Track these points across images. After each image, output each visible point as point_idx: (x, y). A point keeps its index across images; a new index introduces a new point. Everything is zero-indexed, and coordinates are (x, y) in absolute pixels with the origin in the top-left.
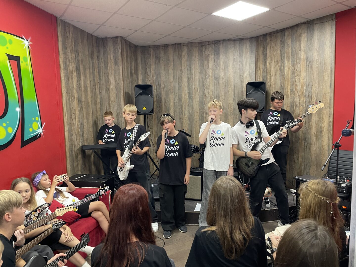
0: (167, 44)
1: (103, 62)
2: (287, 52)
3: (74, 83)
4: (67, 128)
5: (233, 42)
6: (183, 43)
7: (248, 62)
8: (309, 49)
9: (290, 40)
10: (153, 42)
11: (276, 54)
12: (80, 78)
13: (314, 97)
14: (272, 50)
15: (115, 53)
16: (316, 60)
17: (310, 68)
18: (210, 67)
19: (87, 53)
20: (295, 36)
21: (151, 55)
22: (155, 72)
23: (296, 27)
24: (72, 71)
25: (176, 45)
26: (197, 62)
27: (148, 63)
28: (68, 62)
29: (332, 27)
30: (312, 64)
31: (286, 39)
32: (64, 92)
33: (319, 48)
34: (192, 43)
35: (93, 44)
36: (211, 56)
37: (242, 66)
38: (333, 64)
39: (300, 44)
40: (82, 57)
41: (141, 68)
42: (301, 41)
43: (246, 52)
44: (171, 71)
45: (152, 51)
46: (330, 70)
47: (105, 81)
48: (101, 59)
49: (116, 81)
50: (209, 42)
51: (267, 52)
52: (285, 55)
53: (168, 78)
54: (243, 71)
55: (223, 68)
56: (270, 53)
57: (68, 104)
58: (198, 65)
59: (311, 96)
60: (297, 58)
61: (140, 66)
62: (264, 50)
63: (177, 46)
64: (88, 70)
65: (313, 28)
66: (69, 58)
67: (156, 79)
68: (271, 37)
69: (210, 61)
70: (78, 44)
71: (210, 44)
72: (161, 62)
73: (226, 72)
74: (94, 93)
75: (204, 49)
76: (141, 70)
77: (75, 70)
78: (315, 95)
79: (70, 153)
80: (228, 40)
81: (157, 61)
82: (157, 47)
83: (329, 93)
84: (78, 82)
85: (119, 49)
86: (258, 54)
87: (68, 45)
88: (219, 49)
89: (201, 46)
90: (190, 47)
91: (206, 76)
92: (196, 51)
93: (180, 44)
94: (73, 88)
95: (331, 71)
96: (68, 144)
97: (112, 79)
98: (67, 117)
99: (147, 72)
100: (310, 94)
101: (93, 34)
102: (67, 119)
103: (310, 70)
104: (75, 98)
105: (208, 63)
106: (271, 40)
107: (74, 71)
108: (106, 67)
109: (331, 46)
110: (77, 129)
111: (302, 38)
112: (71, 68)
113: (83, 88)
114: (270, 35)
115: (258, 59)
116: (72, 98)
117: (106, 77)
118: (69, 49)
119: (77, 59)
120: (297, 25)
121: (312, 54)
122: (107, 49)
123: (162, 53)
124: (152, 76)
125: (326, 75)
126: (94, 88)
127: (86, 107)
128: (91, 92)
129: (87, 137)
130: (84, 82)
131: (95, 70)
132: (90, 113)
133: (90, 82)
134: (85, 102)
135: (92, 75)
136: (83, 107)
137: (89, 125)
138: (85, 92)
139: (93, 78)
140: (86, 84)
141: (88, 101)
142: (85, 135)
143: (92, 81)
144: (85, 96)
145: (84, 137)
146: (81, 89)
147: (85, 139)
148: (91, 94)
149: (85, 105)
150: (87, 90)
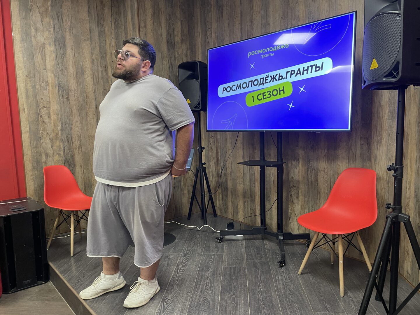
3: (47, 62)
4: (29, 128)
12: (64, 54)
21: (212, 6)
22: (217, 35)
24: (44, 44)
27: (208, 21)
28: (33, 31)
32: (21, 75)
35: (102, 2)
44: (237, 27)
57: (31, 94)
61: (199, 30)
66: (35, 24)
70: (63, 3)
72: (225, 13)
74: (102, 78)
77: (52, 43)
79: (35, 164)
81: (219, 13)
84: (59, 61)
87: (34, 6)
94: (45, 69)
96: (30, 152)
98: (27, 112)
102: (29, 115)
104: (48, 84)
107: (50, 45)
110: (53, 131)
112: (41, 39)
116: (42, 85)
118: (37, 12)
119: (56, 27)
122: (126, 8)
124: (213, 42)
127: (80, 99)
128: (93, 76)
129: (80, 144)
130: (74, 60)
131: (105, 43)
132: (89, 109)
133: (92, 61)
134: (76, 91)
135: (98, 50)
136: (70, 98)
137: (85, 127)
138: (77, 76)
139: (101, 55)
140: (82, 64)
141: (86, 90)
142: (76, 140)
143: (97, 60)
144: (77, 82)
145: (73, 144)
146: (67, 71)
147: (74, 147)
148: (93, 80)
149: (76, 95)
150: (83, 73)
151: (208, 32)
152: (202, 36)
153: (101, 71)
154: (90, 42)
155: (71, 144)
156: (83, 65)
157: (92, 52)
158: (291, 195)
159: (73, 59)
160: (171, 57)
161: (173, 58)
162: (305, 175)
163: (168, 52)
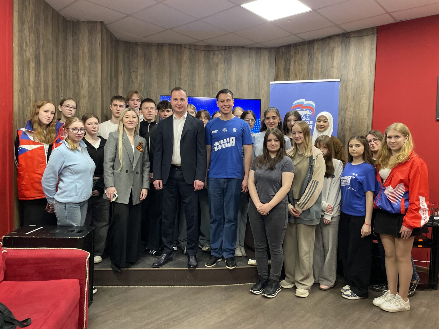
0: (161, 43)
1: (71, 55)
2: (316, 69)
3: (31, 78)
5: (249, 50)
6: (185, 45)
7: (266, 78)
8: (344, 66)
9: (320, 54)
10: (144, 37)
11: (302, 70)
13: (348, 123)
14: (297, 65)
15: (91, 44)
16: (351, 80)
17: (344, 89)
18: (219, 78)
19: (50, 37)
20: (326, 50)
21: (139, 55)
22: (143, 78)
23: (328, 39)
24: (30, 59)
25: (174, 45)
26: (203, 71)
27: (133, 66)
28: (25, 45)
29: (372, 43)
30: (347, 84)
31: (315, 52)
32: (17, 89)
33: (356, 65)
34: (196, 45)
35: (58, 26)
36: (221, 66)
37: (259, 81)
38: (373, 86)
39: (333, 60)
40: (43, 41)
41: (122, 72)
42: (333, 57)
43: (264, 65)
45: (139, 50)
46: (368, 92)
47: (73, 82)
48: (68, 50)
49: (90, 84)
50: (218, 47)
51: (291, 67)
52: (314, 71)
53: (162, 89)
54: (259, 88)
55: (235, 83)
56: (294, 68)
57: (21, 109)
58: (203, 75)
59: (345, 122)
60: (328, 75)
61: (121, 68)
62: (286, 64)
63: (175, 47)
64: (51, 62)
65: (349, 41)
66: (26, 38)
67: (144, 88)
68: (296, 49)
69: (219, 72)
70: (40, 21)
71: (220, 50)
72: (153, 66)
73: (239, 87)
75: (212, 55)
76: (123, 74)
77: (34, 60)
78: (349, 120)
80: (243, 47)
81: (147, 64)
82: (147, 45)
83: (366, 119)
84: (37, 78)
85: (97, 39)
86: (279, 69)
87: (26, 20)
88: (231, 57)
89: (208, 51)
90: (193, 51)
91: (214, 91)
92: (201, 57)
93: (180, 45)
94: (29, 85)
95: (370, 93)
97: (85, 82)
99: (131, 78)
100: (343, 119)
101: (60, 13)
103: (343, 91)
104: (30, 100)
105: (216, 74)
106: (295, 53)
107: (32, 61)
108: (75, 62)
109: (371, 64)
111: (336, 53)
112: (28, 54)
113: (42, 88)
114: (295, 47)
115: (277, 74)
116: (27, 101)
117: (76, 78)
118: (27, 26)
120: (330, 38)
121: (347, 73)
122: (78, 38)
123: (154, 56)
124: (138, 84)
125: (364, 99)
126: (57, 91)
128: (53, 95)
130: (44, 79)
131: (59, 65)
133: (52, 81)
138: (45, 94)
146: (40, 89)
148: (52, 99)
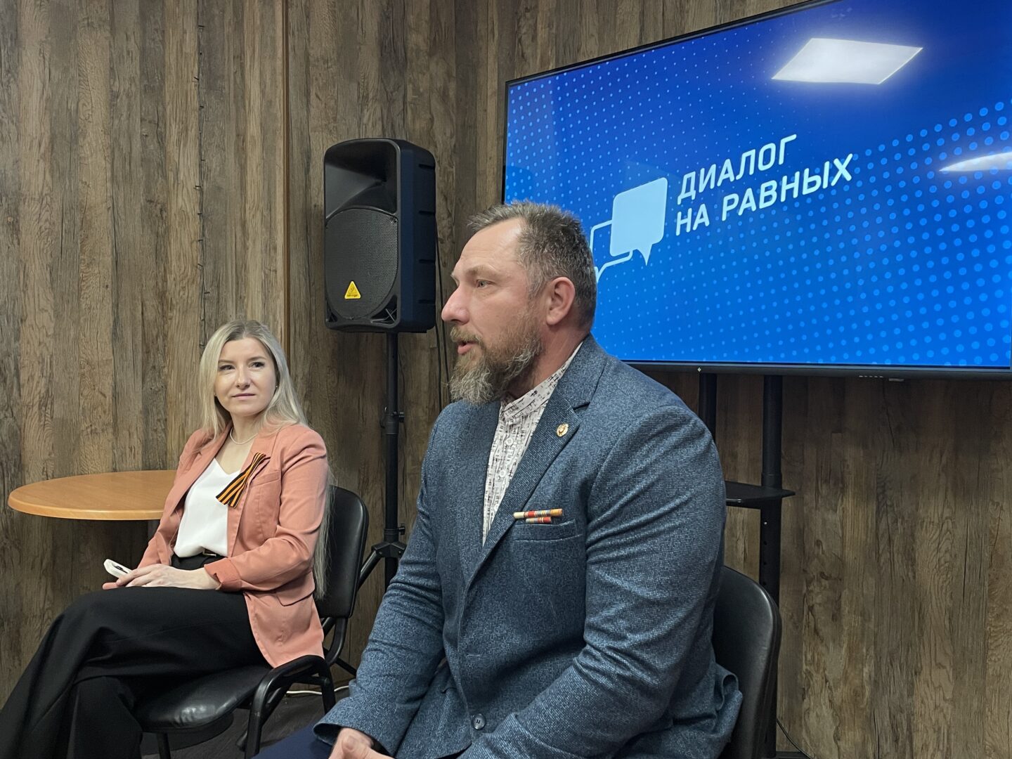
127: (57, 228)
128: (113, 152)
129: (47, 391)
130: (45, 95)
131: (163, 42)
132: (88, 266)
133: (111, 101)
134: (44, 202)
135: (137, 62)
136: (23, 225)
137: (70, 329)
138: (53, 148)
139: (146, 82)
140: (73, 106)
141: (80, 199)
142: (32, 377)
143: (128, 96)
144: (52, 171)
145: (19, 390)
146: (18, 128)
147: (26, 399)
148: (109, 166)
149: (45, 215)
150: (74, 140)
151: (522, 23)
152: (500, 36)
153: (142, 136)
154: (108, 34)
155: (12, 388)
156: (77, 111)
157: (112, 69)
158: (811, 609)
159: (44, 87)
160: (391, 101)
161: (398, 106)
162: (867, 537)
163: (382, 82)
